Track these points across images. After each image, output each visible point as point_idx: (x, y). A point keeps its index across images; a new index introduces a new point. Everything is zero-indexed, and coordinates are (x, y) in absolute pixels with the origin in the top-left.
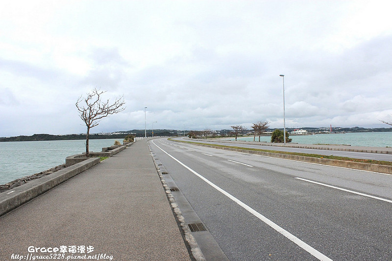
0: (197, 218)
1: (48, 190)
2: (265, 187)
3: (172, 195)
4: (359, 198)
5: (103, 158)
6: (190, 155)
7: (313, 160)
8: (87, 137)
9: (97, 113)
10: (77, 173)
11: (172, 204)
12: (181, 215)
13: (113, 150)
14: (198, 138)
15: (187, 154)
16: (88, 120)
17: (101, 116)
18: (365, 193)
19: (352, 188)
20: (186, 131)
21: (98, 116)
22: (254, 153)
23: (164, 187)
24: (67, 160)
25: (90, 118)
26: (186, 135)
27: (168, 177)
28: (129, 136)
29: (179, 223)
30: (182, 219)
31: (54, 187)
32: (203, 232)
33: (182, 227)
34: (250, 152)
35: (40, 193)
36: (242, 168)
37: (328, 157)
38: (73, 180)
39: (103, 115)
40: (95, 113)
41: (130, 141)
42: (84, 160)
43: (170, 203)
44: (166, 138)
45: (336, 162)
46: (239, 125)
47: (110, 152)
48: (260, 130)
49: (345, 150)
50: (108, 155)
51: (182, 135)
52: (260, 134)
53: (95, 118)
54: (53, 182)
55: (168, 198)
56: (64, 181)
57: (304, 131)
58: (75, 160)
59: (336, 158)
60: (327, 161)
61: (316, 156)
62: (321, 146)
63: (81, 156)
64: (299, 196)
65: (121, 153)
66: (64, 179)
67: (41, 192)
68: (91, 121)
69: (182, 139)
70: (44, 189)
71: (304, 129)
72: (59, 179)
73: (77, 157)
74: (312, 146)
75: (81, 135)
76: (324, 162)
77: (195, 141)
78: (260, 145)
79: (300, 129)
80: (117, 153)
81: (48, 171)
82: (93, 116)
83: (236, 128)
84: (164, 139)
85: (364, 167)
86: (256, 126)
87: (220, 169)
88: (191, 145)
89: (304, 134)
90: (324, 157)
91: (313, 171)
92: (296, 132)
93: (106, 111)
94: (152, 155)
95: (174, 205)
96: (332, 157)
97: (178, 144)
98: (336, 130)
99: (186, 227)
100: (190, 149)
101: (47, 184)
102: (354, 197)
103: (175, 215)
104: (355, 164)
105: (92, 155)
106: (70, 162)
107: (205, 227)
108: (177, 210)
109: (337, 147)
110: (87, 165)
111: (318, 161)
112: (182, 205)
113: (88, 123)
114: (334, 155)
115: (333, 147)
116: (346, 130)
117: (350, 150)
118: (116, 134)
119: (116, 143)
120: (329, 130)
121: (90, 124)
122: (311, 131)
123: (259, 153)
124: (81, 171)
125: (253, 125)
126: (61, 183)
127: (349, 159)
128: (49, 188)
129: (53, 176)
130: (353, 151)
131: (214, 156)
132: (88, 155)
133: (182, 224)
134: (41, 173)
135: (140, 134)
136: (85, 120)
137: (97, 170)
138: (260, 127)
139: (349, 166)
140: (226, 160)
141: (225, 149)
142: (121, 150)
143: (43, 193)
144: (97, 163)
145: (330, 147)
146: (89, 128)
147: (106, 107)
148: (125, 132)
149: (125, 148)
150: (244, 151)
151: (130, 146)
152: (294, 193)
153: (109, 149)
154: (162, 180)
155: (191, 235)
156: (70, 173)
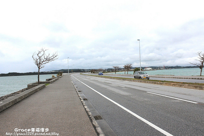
0: (98, 113)
1: (20, 101)
2: (131, 97)
3: (84, 102)
4: (179, 101)
5: (47, 84)
6: (92, 82)
7: (155, 83)
8: (39, 74)
9: (43, 61)
10: (34, 92)
11: (85, 107)
12: (90, 112)
13: (52, 80)
14: (96, 73)
15: (91, 81)
16: (39, 65)
17: (46, 62)
18: (181, 99)
19: (175, 96)
20: (89, 70)
21: (44, 63)
22: (125, 80)
23: (80, 98)
24: (28, 86)
25: (40, 64)
26: (89, 72)
27: (81, 93)
28: (60, 73)
29: (89, 116)
30: (90, 113)
31: (23, 100)
32: (101, 120)
33: (90, 117)
34: (123, 80)
35: (16, 103)
36: (119, 88)
37: (163, 81)
38: (32, 96)
39: (47, 62)
40: (42, 61)
41: (60, 75)
42: (37, 85)
43: (84, 106)
44: (79, 73)
45: (167, 84)
46: (117, 66)
47: (50, 81)
48: (128, 68)
49: (172, 78)
50: (49, 83)
51: (87, 72)
52: (128, 70)
53: (42, 63)
54: (22, 97)
55: (83, 104)
56: (28, 97)
57: (150, 68)
58: (32, 86)
59: (167, 82)
60: (162, 83)
61: (157, 81)
62: (159, 76)
63: (35, 83)
64: (149, 101)
65: (56, 81)
66: (28, 96)
67: (16, 102)
68: (40, 65)
69: (87, 73)
70: (18, 101)
71: (150, 67)
72: (25, 95)
73: (33, 84)
74: (155, 76)
75: (34, 72)
76: (161, 84)
77: (94, 74)
78: (128, 76)
79: (148, 67)
80: (54, 81)
81: (18, 92)
83: (115, 67)
84: (78, 74)
85: (181, 86)
86: (126, 66)
87: (108, 89)
88: (92, 77)
89: (150, 70)
90: (161, 81)
91: (156, 88)
92: (146, 69)
93: (48, 60)
94: (73, 82)
95: (86, 107)
96: (165, 81)
97: (85, 76)
98: (167, 68)
99: (93, 118)
100: (92, 79)
101: (19, 98)
102: (176, 101)
103: (87, 112)
104: (176, 84)
105: (41, 83)
106: (30, 87)
107: (102, 118)
108: (88, 110)
109: (167, 76)
110: (39, 88)
111: (158, 84)
112: (89, 107)
113: (39, 66)
114: (166, 80)
115: (166, 76)
116: (172, 68)
117: (174, 78)
118: (53, 71)
119: (53, 76)
120: (163, 68)
121: (40, 67)
122: (154, 68)
123: (127, 80)
124: (36, 91)
125: (124, 66)
126: (26, 97)
127: (173, 82)
128: (20, 100)
129: (22, 94)
130: (175, 78)
131: (105, 82)
132: (39, 83)
133: (90, 116)
134: (15, 93)
135: (65, 71)
136: (37, 65)
137: (44, 90)
138: (128, 67)
139: (173, 86)
140: (111, 84)
141: (110, 78)
142: (56, 80)
143: (17, 103)
144: (44, 87)
145: (164, 76)
146: (39, 68)
147: (48, 57)
148: (57, 71)
149: (58, 79)
150: (120, 79)
151: (60, 78)
152: (146, 99)
153: (50, 80)
154: (79, 95)
155: (95, 121)
156: (30, 92)
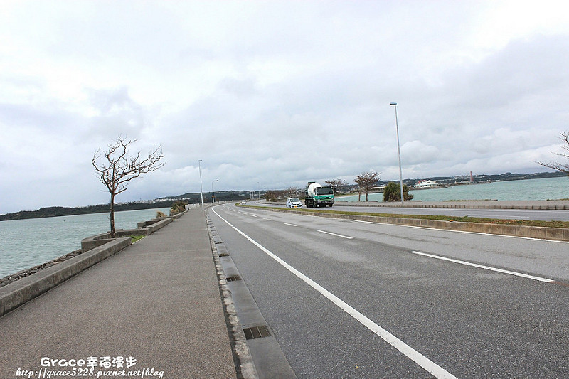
0: (260, 319)
1: (49, 289)
3: (227, 287)
4: (497, 277)
6: (264, 226)
7: (439, 225)
8: (112, 208)
9: (123, 173)
10: (94, 262)
11: (225, 300)
12: (235, 315)
13: (153, 225)
14: (280, 200)
15: (261, 225)
16: (111, 184)
17: (130, 176)
18: (506, 269)
19: (489, 262)
20: (262, 192)
21: (125, 177)
22: (356, 218)
23: (219, 275)
24: (82, 244)
25: (114, 181)
26: (262, 198)
27: (228, 261)
28: (178, 203)
29: (230, 327)
30: (235, 321)
31: (58, 284)
32: (267, 338)
33: (233, 332)
34: (351, 218)
35: (35, 294)
36: (337, 241)
37: (459, 219)
38: (88, 273)
39: (132, 176)
40: (121, 172)
41: (180, 211)
43: (223, 298)
44: (233, 204)
45: (471, 225)
46: (337, 179)
48: (366, 184)
49: (489, 208)
50: (144, 233)
51: (257, 198)
52: (368, 190)
53: (121, 180)
54: (57, 277)
55: (222, 292)
56: (74, 275)
57: (433, 183)
58: (95, 243)
59: (472, 219)
60: (459, 225)
61: (442, 218)
62: (453, 204)
63: (105, 236)
65: (165, 228)
66: (74, 272)
67: (37, 293)
68: (115, 184)
69: (256, 203)
70: (42, 288)
71: (432, 179)
72: (66, 272)
73: (98, 238)
74: (443, 204)
76: (454, 227)
77: (274, 205)
78: (368, 206)
79: (427, 180)
80: (158, 229)
81: (55, 261)
82: (119, 177)
83: (333, 183)
84: (230, 205)
85: (510, 231)
86: (361, 179)
87: (304, 245)
88: (268, 212)
89: (433, 187)
90: (454, 219)
91: (437, 240)
92: (421, 184)
93: (136, 169)
94: (210, 229)
95: (227, 301)
96: (466, 219)
97: (249, 211)
98: (478, 179)
99: (239, 333)
100: (265, 218)
101: (47, 280)
102: (490, 276)
103: (228, 315)
104: (498, 227)
105: (120, 234)
106: (87, 245)
107: (271, 331)
108: (231, 308)
109: (477, 204)
110: (110, 250)
111: (446, 226)
113: (111, 188)
114: (470, 215)
115: (472, 204)
116: (494, 178)
117: (495, 208)
118: (161, 200)
119: (159, 214)
120: (468, 180)
121: (114, 190)
122: (443, 182)
123: (363, 219)
124: (101, 259)
125: (357, 178)
126: (70, 278)
127: (489, 221)
128: (51, 285)
129: (53, 270)
130: (500, 208)
131: (299, 226)
132: (114, 234)
133: (233, 329)
134: (44, 265)
135: (196, 199)
136: (107, 184)
138: (366, 180)
139: (490, 231)
140: (315, 230)
141: (315, 215)
142: (165, 225)
143: (40, 294)
144: (126, 245)
145: (467, 204)
146: (113, 194)
147: (137, 162)
148: (173, 198)
150: (342, 217)
153: (148, 224)
154: (217, 266)
155: (244, 344)
156: (83, 262)
